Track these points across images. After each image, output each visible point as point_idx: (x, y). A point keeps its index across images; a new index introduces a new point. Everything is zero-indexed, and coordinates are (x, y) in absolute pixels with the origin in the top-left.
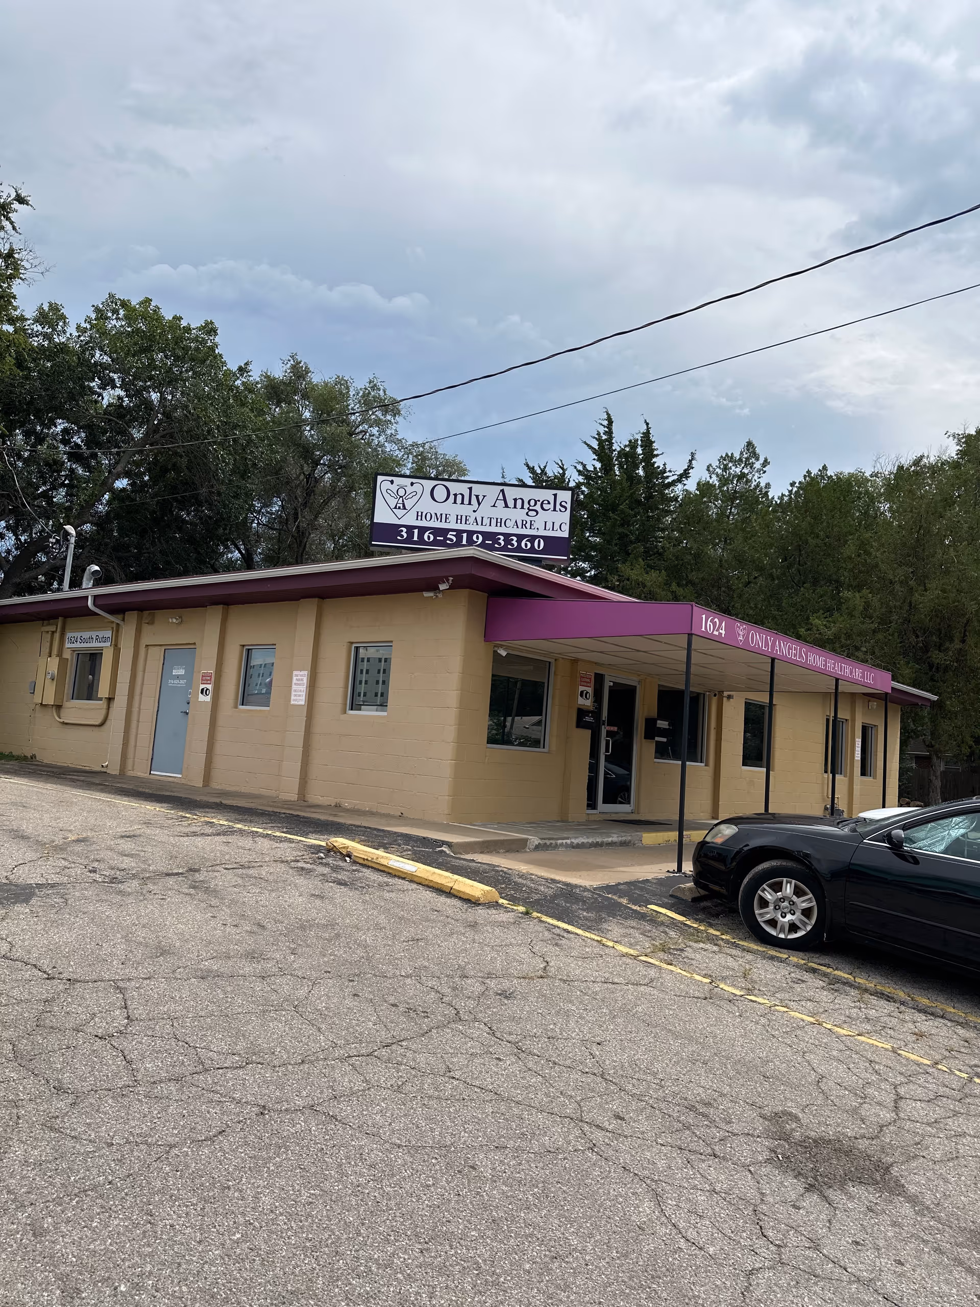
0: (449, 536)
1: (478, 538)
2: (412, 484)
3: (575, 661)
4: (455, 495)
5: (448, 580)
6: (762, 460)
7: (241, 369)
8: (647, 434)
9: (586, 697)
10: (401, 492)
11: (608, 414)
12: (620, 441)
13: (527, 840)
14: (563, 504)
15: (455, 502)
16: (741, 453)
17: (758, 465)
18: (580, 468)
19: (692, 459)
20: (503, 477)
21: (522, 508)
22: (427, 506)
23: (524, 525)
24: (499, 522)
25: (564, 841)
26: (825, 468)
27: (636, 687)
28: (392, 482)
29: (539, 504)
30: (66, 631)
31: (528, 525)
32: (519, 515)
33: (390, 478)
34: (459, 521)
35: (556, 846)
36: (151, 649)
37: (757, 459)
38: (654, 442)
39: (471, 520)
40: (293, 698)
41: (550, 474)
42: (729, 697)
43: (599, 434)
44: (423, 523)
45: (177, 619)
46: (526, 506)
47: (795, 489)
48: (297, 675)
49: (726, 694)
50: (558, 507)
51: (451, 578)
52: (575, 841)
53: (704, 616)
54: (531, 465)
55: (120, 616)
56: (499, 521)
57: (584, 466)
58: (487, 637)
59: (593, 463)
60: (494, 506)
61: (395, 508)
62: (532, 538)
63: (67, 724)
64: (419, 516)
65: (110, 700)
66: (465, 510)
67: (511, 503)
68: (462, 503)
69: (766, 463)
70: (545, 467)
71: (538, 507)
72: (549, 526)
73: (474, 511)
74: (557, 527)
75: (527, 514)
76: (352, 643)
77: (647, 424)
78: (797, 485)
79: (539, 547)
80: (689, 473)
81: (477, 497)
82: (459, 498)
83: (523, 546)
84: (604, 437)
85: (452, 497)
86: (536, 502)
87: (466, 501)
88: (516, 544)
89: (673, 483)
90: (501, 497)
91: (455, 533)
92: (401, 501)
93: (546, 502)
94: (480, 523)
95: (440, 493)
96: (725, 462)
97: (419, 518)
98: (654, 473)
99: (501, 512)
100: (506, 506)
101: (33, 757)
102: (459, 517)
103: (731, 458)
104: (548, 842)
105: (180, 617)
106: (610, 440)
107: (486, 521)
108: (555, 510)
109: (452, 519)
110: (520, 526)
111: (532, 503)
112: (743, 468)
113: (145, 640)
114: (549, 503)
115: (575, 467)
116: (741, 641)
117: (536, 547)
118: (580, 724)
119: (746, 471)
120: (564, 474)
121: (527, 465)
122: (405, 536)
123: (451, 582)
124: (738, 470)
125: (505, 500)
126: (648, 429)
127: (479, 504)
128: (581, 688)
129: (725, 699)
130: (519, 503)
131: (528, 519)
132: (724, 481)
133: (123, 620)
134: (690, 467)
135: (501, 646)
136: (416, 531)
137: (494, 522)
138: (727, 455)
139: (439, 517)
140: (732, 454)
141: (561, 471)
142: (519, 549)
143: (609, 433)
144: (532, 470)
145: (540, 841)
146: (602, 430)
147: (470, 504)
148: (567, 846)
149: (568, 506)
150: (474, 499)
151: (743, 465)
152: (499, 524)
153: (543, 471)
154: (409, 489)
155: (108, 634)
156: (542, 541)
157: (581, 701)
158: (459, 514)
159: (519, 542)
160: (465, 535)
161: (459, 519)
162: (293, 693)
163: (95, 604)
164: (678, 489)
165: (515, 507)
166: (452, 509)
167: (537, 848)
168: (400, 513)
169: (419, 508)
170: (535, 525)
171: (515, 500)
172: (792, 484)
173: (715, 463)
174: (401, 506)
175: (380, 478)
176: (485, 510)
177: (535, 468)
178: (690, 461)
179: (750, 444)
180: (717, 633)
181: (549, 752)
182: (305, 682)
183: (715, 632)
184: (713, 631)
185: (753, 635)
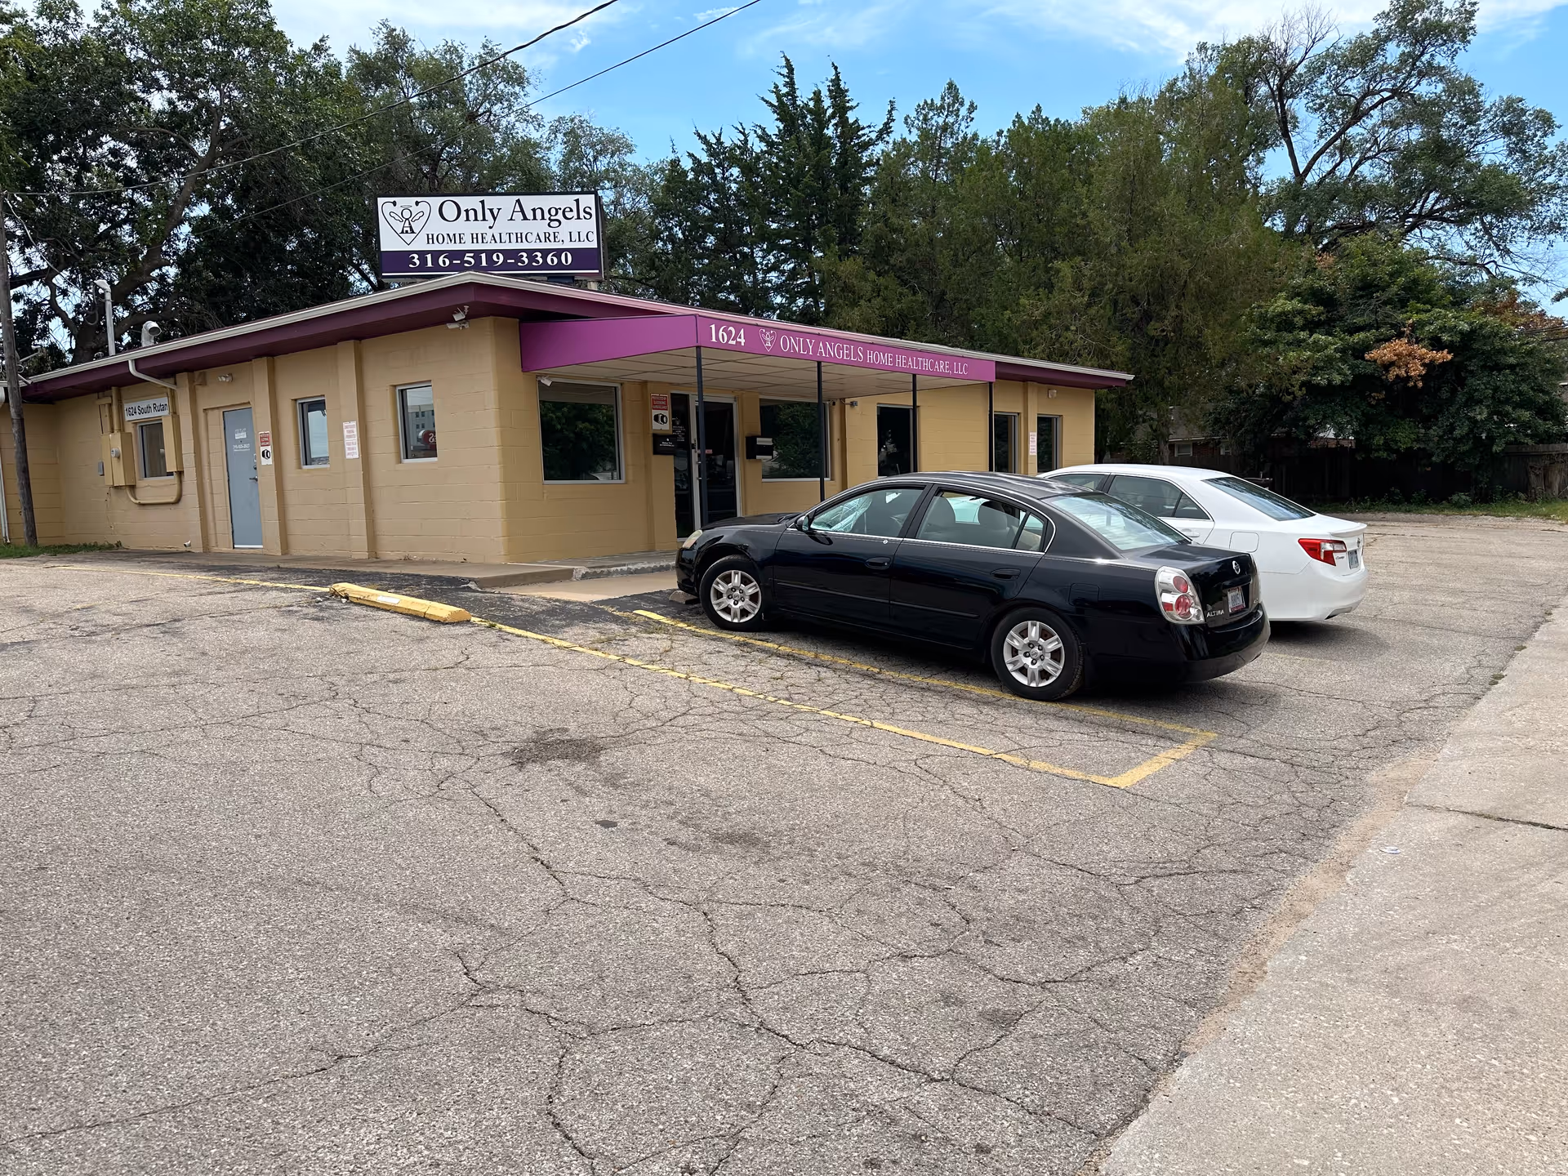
0: (466, 259)
1: (498, 257)
2: (417, 203)
3: (645, 383)
4: (467, 211)
5: (463, 310)
6: (967, 104)
7: (316, 47)
8: (836, 81)
9: (662, 421)
10: (407, 214)
11: (787, 61)
12: (804, 96)
13: (572, 570)
14: (587, 210)
15: (468, 219)
16: (943, 99)
17: (963, 112)
18: (759, 132)
19: (892, 109)
20: (674, 151)
21: (543, 218)
22: (437, 226)
23: (547, 239)
24: (520, 237)
25: (619, 568)
26: (1039, 109)
27: (732, 404)
28: (394, 203)
29: (560, 212)
30: (124, 401)
31: (552, 238)
32: (541, 227)
33: (392, 199)
34: (475, 240)
35: (609, 574)
36: (210, 413)
37: (962, 104)
38: (847, 91)
39: (488, 238)
40: (347, 452)
41: (727, 143)
42: (852, 404)
43: (776, 87)
44: (436, 247)
45: (226, 377)
46: (547, 216)
47: (1003, 140)
48: (347, 427)
49: (848, 401)
50: (582, 214)
51: (466, 307)
52: (633, 567)
53: (713, 326)
54: (703, 134)
55: (172, 380)
56: (519, 235)
57: (763, 130)
58: (525, 368)
59: (773, 126)
60: (511, 219)
61: (402, 232)
62: (558, 253)
63: (144, 505)
64: (430, 239)
65: (180, 473)
66: (480, 227)
67: (530, 215)
68: (476, 219)
69: (972, 108)
70: (720, 134)
71: (560, 216)
72: (575, 236)
73: (490, 228)
74: (583, 237)
75: (549, 225)
76: (395, 386)
77: (836, 68)
78: (1005, 133)
79: (567, 262)
80: (890, 128)
81: (491, 210)
82: (471, 213)
83: (549, 262)
84: (784, 90)
85: (463, 214)
86: (556, 210)
87: (480, 217)
88: (541, 261)
89: (871, 143)
90: (518, 208)
91: (472, 255)
92: (407, 224)
93: (568, 210)
94: (498, 240)
95: (450, 211)
96: (923, 112)
97: (431, 241)
98: (850, 131)
99: (519, 226)
100: (525, 218)
101: (119, 544)
102: (475, 236)
103: (932, 106)
104: (598, 571)
105: (230, 375)
106: (792, 93)
107: (505, 238)
108: (579, 218)
109: (467, 238)
110: (543, 239)
111: (553, 212)
112: (947, 116)
113: (203, 404)
114: (571, 210)
115: (755, 132)
116: (769, 347)
117: (564, 261)
118: (657, 451)
119: (951, 120)
120: (746, 141)
121: (699, 135)
122: (418, 263)
123: (466, 311)
124: (941, 121)
125: (522, 211)
126: (837, 74)
127: (495, 219)
128: (655, 412)
129: (847, 407)
130: (538, 212)
131: (551, 231)
132: (925, 134)
133: (175, 384)
134: (891, 119)
135: (545, 375)
136: (429, 256)
137: (513, 238)
138: (926, 102)
139: (452, 238)
140: (932, 100)
141: (742, 138)
142: (545, 266)
143: (791, 84)
144: (704, 139)
145: (588, 570)
146: (781, 81)
147: (484, 219)
148: (622, 572)
149: (593, 212)
150: (488, 213)
151: (946, 113)
152: (519, 240)
153: (719, 142)
154: (415, 210)
155: (164, 400)
156: (569, 255)
157: (657, 426)
158: (474, 232)
159: (544, 257)
160: (483, 255)
161: (474, 238)
162: (347, 446)
163: (137, 369)
164: (877, 150)
165: (535, 218)
166: (463, 227)
167: (585, 577)
168: (408, 237)
169: (428, 230)
170: (560, 237)
171: (534, 210)
172: (1000, 133)
173: (913, 114)
174: (408, 229)
175: (381, 201)
176: (503, 226)
177: (708, 138)
178: (890, 112)
179: (951, 87)
180: (734, 342)
181: (626, 483)
182: (355, 433)
183: (731, 342)
184: (728, 341)
185: (785, 340)
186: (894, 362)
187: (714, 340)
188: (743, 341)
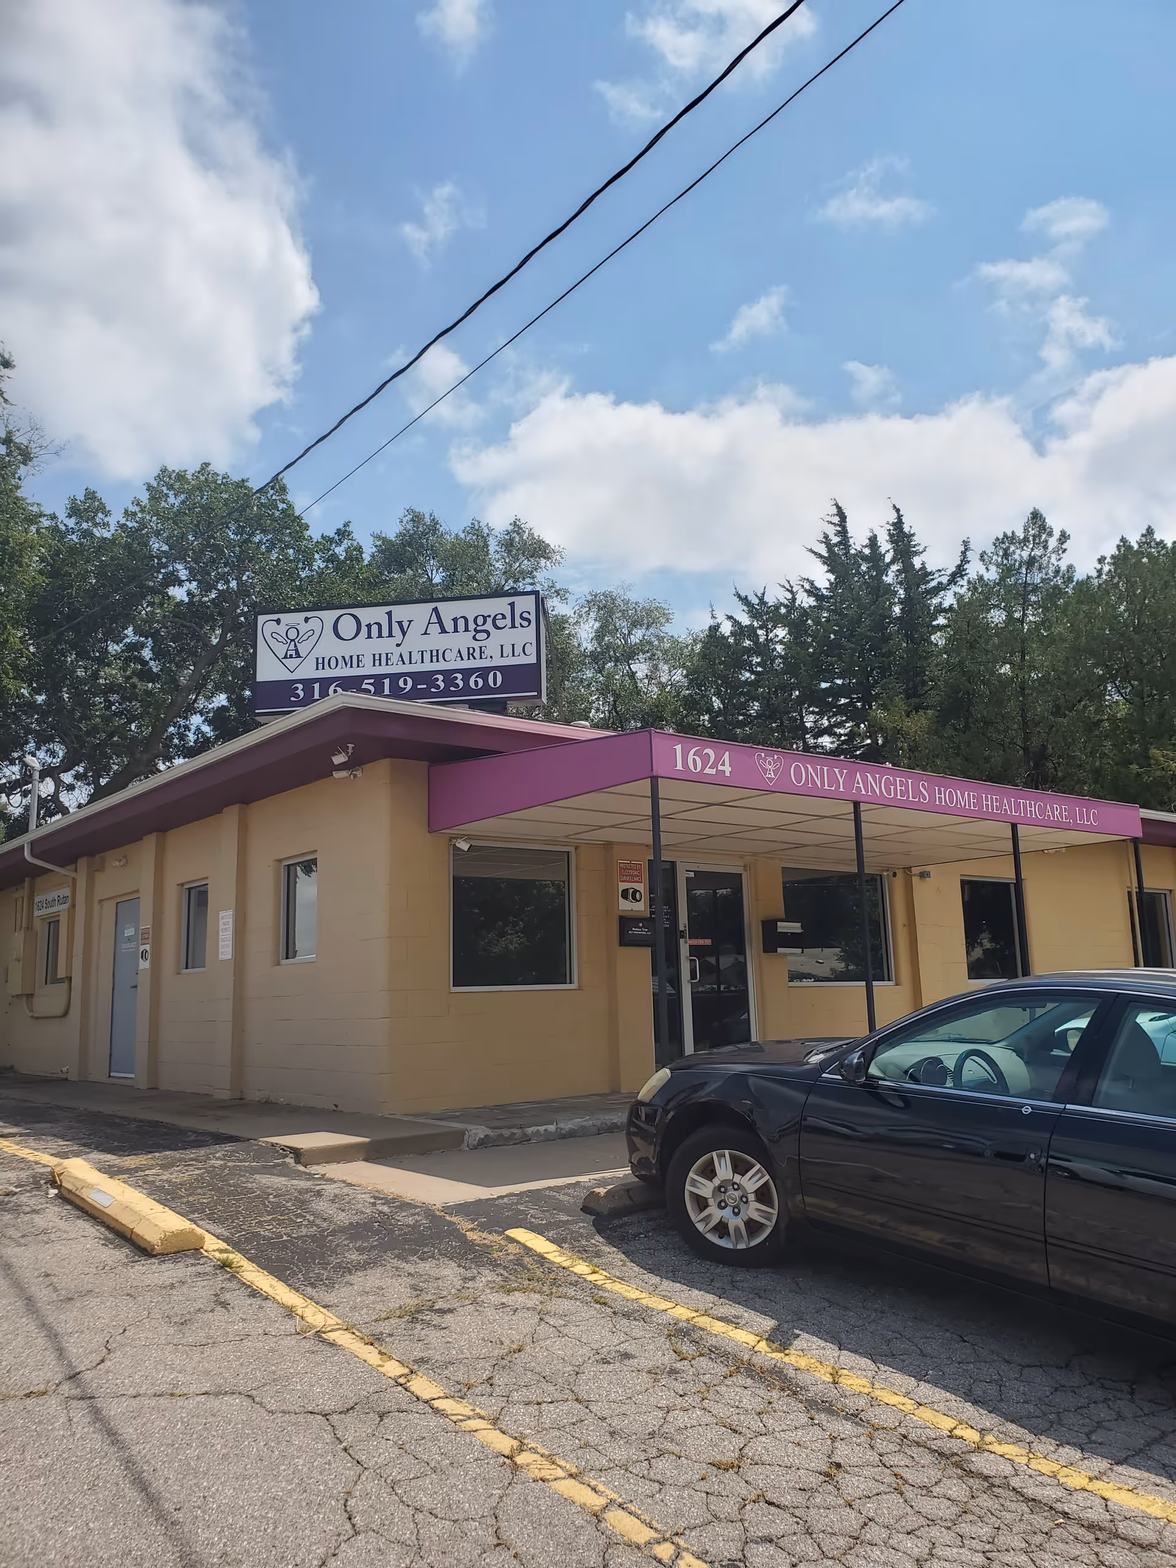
0: (364, 686)
1: (405, 683)
2: (307, 620)
3: (608, 845)
4: (369, 626)
5: (346, 749)
6: (1057, 534)
7: (339, 532)
8: (898, 524)
9: (634, 897)
10: (292, 634)
11: (839, 508)
12: (858, 540)
13: (462, 1133)
14: (525, 615)
15: (369, 637)
16: (1026, 530)
17: (1053, 543)
18: (807, 586)
19: (966, 549)
20: (713, 617)
21: (467, 630)
22: (330, 647)
23: (471, 655)
24: (435, 655)
25: (542, 1129)
26: (1150, 531)
27: (741, 875)
28: (278, 621)
29: (490, 620)
30: (35, 894)
31: (477, 654)
32: (463, 641)
33: (275, 617)
34: (377, 663)
35: (526, 1139)
36: (106, 904)
37: (1050, 534)
38: (913, 535)
39: (395, 658)
40: (221, 950)
41: (770, 600)
42: (923, 875)
43: (826, 537)
44: (327, 673)
45: (120, 861)
46: (472, 626)
47: (1106, 568)
48: (223, 917)
49: (915, 870)
50: (518, 620)
51: (350, 746)
52: (567, 1126)
53: (678, 748)
54: (743, 594)
55: (72, 867)
56: (434, 653)
57: (812, 583)
58: (432, 828)
59: (823, 578)
60: (425, 633)
61: (286, 657)
62: (484, 672)
63: (37, 1018)
64: (320, 663)
65: (70, 979)
66: (385, 645)
67: (450, 626)
68: (380, 636)
69: (1064, 537)
70: (763, 594)
71: (489, 626)
72: (508, 650)
73: (398, 645)
74: (518, 650)
75: (474, 638)
76: (280, 861)
77: (898, 511)
78: (1108, 560)
79: (495, 683)
80: (965, 570)
81: (400, 623)
82: (375, 628)
83: (472, 684)
84: (835, 540)
85: (364, 630)
86: (485, 618)
87: (385, 632)
88: (461, 684)
89: (940, 588)
90: (434, 619)
91: (372, 681)
92: (292, 647)
93: (500, 616)
94: (407, 660)
95: (347, 626)
96: (1004, 546)
97: (320, 666)
98: (915, 579)
99: (436, 641)
100: (443, 631)
101: (12, 1067)
102: (377, 657)
103: (1010, 539)
104: (506, 1133)
105: (125, 857)
106: (845, 541)
107: (416, 657)
108: (513, 626)
109: (367, 661)
110: (465, 656)
111: (480, 621)
112: (1032, 550)
113: (100, 892)
114: (504, 617)
115: (803, 586)
116: (771, 779)
117: (491, 684)
118: (625, 941)
119: (1038, 552)
120: (794, 599)
121: (739, 596)
122: (302, 694)
123: (350, 751)
124: (1025, 554)
125: (440, 622)
126: (900, 517)
127: (404, 634)
128: (623, 886)
129: (915, 880)
130: (461, 622)
131: (476, 645)
132: (1007, 571)
133: (76, 871)
134: (964, 560)
135: (461, 837)
136: (317, 686)
137: (427, 656)
138: (1005, 535)
139: (348, 661)
140: (1013, 533)
141: (790, 596)
142: (467, 690)
143: (843, 532)
144: (745, 600)
145: (489, 1132)
146: (831, 531)
147: (390, 635)
148: (548, 1138)
149: (533, 618)
150: (395, 626)
151: (1031, 546)
152: (435, 659)
153: (762, 601)
154: (303, 628)
155: (66, 892)
156: (499, 675)
157: (625, 906)
158: (377, 652)
159: (466, 680)
160: (387, 681)
161: (376, 660)
162: (221, 943)
163: (32, 854)
164: (949, 595)
165: (456, 630)
166: (365, 647)
167: (483, 1143)
168: (292, 663)
169: (319, 652)
170: (487, 652)
171: (455, 620)
172: (1101, 560)
173: (990, 549)
174: (293, 653)
175: (261, 619)
176: (415, 642)
177: (749, 598)
178: (964, 553)
179: (1036, 516)
180: (713, 771)
181: (580, 988)
182: (231, 926)
183: (707, 771)
184: (703, 768)
185: (797, 768)
186: (979, 803)
187: (679, 767)
188: (727, 769)
